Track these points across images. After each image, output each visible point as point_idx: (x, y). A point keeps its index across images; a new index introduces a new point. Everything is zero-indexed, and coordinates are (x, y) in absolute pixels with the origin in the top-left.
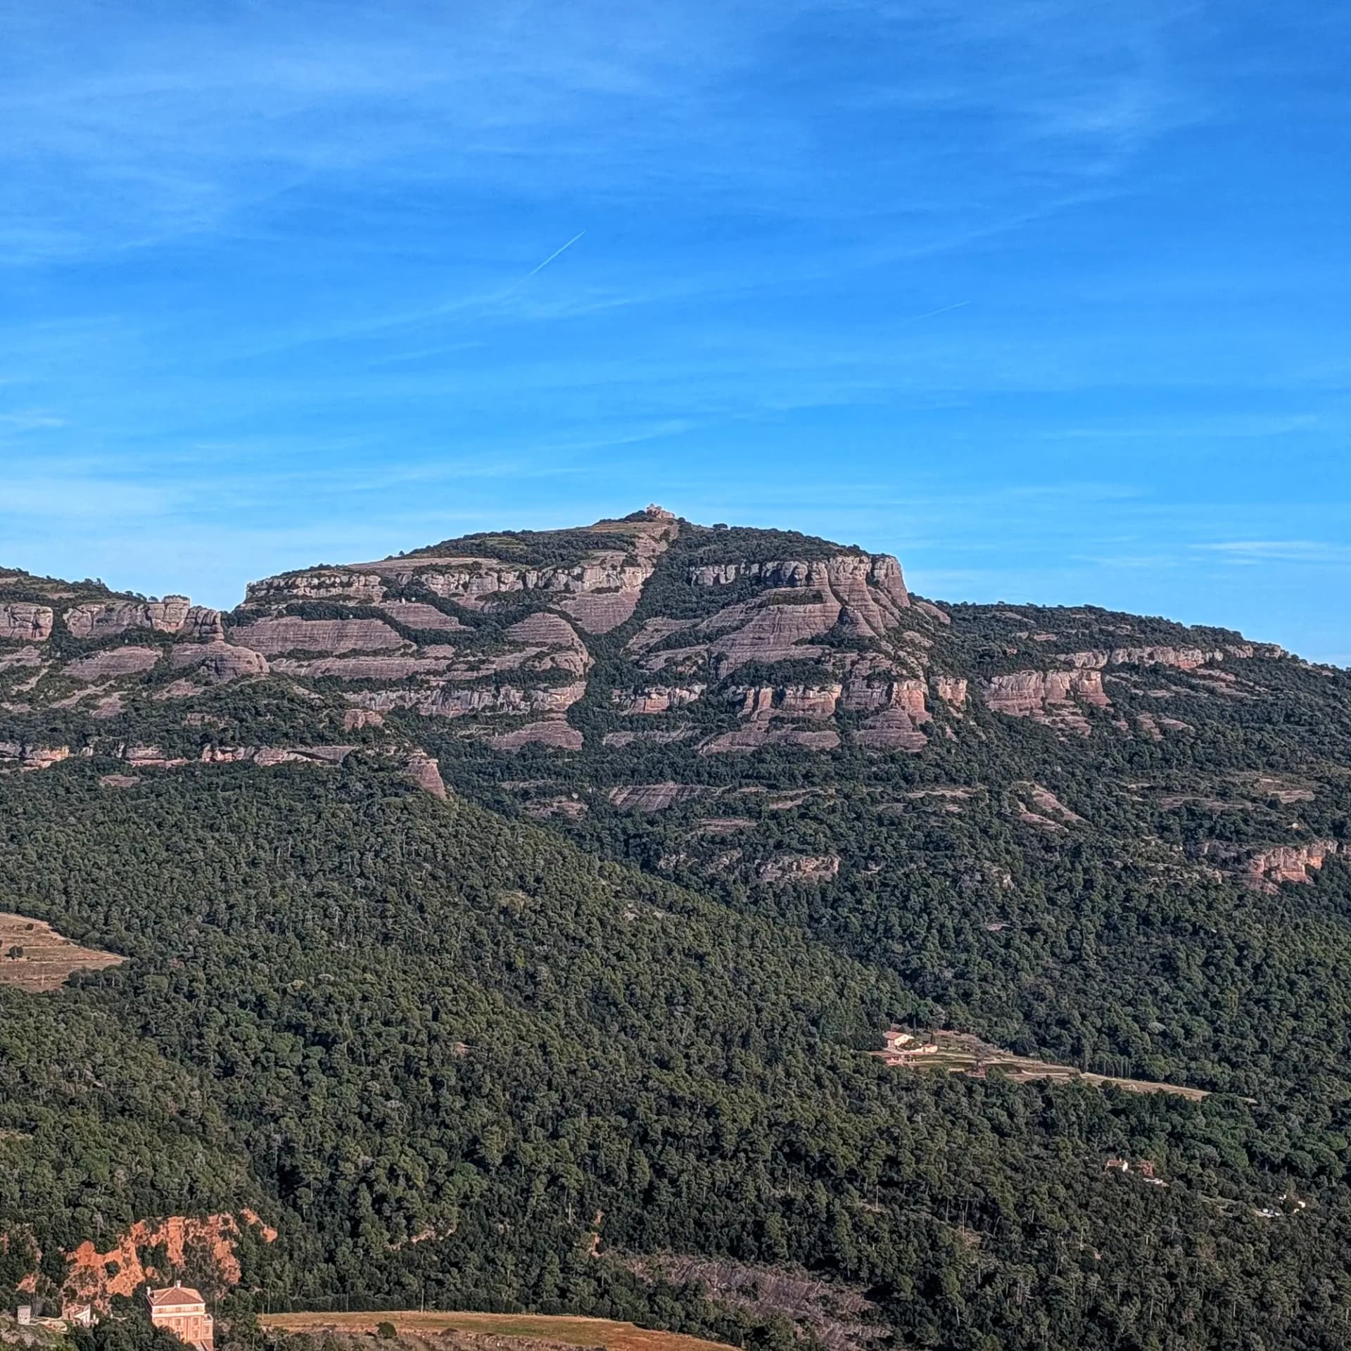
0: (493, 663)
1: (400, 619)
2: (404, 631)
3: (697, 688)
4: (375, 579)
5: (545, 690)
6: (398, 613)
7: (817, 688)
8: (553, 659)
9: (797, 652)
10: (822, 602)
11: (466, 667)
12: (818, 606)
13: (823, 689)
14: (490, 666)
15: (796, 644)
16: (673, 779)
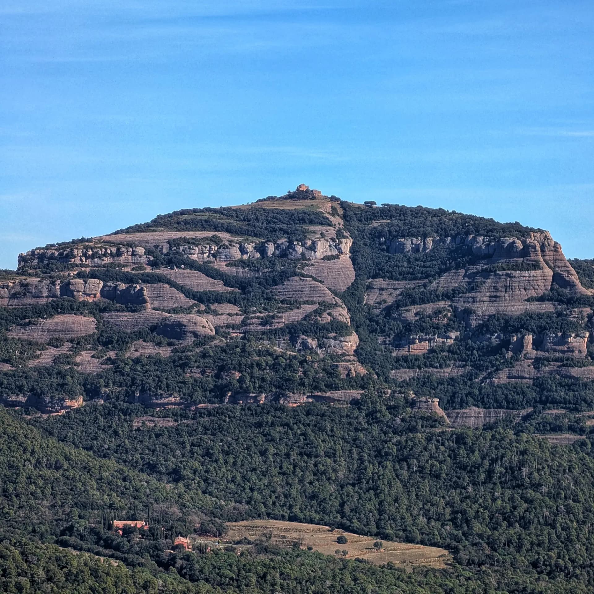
0: (281, 317)
1: (180, 282)
2: (189, 293)
3: (453, 335)
4: (141, 250)
5: (335, 338)
6: (176, 277)
7: (573, 335)
8: (329, 314)
9: (535, 307)
10: (540, 269)
11: (258, 321)
12: (538, 272)
13: (577, 336)
14: (280, 320)
15: (528, 300)
16: (475, 405)
